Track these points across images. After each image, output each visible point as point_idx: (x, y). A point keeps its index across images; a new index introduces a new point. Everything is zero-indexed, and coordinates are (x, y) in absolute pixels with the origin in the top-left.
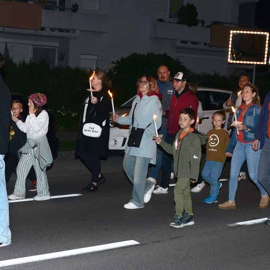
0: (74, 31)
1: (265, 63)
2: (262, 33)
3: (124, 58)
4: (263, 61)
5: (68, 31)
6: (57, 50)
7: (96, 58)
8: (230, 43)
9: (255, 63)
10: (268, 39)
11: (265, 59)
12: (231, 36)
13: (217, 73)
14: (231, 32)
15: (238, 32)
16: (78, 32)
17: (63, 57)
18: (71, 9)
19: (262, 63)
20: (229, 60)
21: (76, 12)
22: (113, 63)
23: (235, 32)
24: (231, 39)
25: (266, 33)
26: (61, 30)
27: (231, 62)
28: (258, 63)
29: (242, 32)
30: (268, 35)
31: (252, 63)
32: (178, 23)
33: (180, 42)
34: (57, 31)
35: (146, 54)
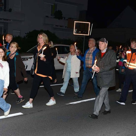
0: (10, 20)
1: (89, 35)
2: (87, 23)
3: (31, 32)
4: (88, 34)
5: (7, 20)
6: (3, 28)
7: (20, 31)
8: (75, 26)
9: (85, 35)
10: (90, 25)
11: (89, 33)
12: (75, 23)
13: (70, 39)
14: (75, 22)
15: (78, 22)
16: (11, 20)
17: (5, 31)
18: (9, 11)
19: (87, 35)
20: (74, 33)
21: (11, 12)
22: (26, 34)
23: (76, 22)
24: (75, 25)
25: (89, 23)
26: (5, 20)
27: (75, 34)
28: (86, 35)
29: (79, 22)
30: (90, 24)
31: (83, 35)
32: (54, 18)
33: (55, 26)
34: (3, 20)
35: (40, 30)
